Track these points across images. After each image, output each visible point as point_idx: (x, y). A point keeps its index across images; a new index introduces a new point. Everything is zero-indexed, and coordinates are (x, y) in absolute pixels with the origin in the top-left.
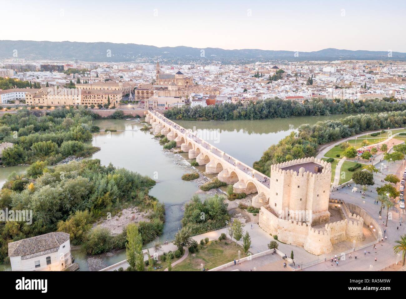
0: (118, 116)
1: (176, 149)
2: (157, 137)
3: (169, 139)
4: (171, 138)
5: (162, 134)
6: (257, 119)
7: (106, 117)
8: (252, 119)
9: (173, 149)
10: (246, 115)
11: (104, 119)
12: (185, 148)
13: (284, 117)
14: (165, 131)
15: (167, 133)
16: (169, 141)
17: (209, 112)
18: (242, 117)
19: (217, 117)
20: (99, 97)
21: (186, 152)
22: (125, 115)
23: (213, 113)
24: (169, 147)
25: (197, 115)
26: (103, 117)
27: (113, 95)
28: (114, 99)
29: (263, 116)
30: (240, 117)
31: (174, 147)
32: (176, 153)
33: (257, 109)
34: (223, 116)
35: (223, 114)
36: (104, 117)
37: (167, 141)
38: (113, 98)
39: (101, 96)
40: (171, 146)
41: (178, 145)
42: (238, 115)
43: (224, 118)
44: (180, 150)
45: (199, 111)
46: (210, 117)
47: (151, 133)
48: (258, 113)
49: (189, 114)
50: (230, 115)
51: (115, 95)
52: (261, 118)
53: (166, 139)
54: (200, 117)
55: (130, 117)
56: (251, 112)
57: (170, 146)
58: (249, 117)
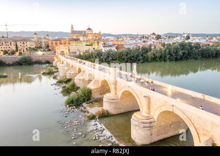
0: (24, 62)
1: (91, 107)
2: (60, 82)
3: (78, 85)
4: (81, 82)
5: (68, 77)
6: (172, 60)
7: (11, 63)
8: (168, 61)
9: (84, 104)
10: (161, 57)
11: (9, 65)
12: (113, 106)
13: (197, 59)
14: (72, 72)
15: (76, 75)
16: (78, 88)
17: (123, 55)
18: (157, 59)
19: (131, 59)
20: (7, 44)
21: (116, 113)
22: (33, 61)
23: (127, 56)
24: (78, 100)
25: (110, 58)
26: (7, 63)
27: (22, 42)
28: (24, 47)
29: (179, 57)
30: (154, 59)
31: (88, 100)
32: (93, 118)
33: (172, 50)
34: (138, 59)
35: (138, 56)
36: (9, 63)
37: (74, 88)
38: (22, 45)
39: (9, 43)
40: (82, 99)
41: (95, 95)
42: (153, 57)
43: (139, 60)
44: (100, 109)
45: (112, 54)
46: (124, 59)
47: (55, 78)
48: (174, 54)
49: (102, 57)
50: (145, 57)
51: (25, 42)
52: (176, 60)
53: (74, 85)
54: (113, 60)
55: (39, 62)
56: (167, 53)
57: (78, 98)
58: (164, 59)
